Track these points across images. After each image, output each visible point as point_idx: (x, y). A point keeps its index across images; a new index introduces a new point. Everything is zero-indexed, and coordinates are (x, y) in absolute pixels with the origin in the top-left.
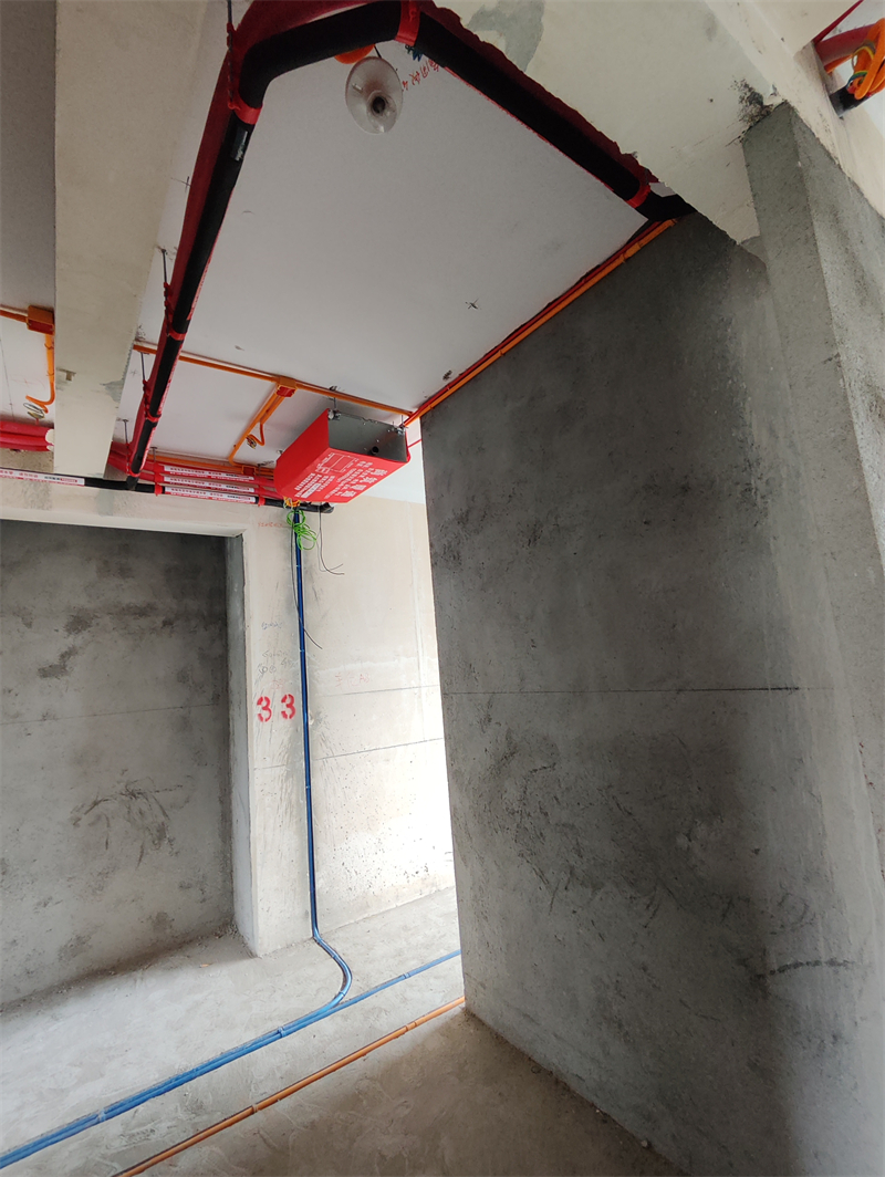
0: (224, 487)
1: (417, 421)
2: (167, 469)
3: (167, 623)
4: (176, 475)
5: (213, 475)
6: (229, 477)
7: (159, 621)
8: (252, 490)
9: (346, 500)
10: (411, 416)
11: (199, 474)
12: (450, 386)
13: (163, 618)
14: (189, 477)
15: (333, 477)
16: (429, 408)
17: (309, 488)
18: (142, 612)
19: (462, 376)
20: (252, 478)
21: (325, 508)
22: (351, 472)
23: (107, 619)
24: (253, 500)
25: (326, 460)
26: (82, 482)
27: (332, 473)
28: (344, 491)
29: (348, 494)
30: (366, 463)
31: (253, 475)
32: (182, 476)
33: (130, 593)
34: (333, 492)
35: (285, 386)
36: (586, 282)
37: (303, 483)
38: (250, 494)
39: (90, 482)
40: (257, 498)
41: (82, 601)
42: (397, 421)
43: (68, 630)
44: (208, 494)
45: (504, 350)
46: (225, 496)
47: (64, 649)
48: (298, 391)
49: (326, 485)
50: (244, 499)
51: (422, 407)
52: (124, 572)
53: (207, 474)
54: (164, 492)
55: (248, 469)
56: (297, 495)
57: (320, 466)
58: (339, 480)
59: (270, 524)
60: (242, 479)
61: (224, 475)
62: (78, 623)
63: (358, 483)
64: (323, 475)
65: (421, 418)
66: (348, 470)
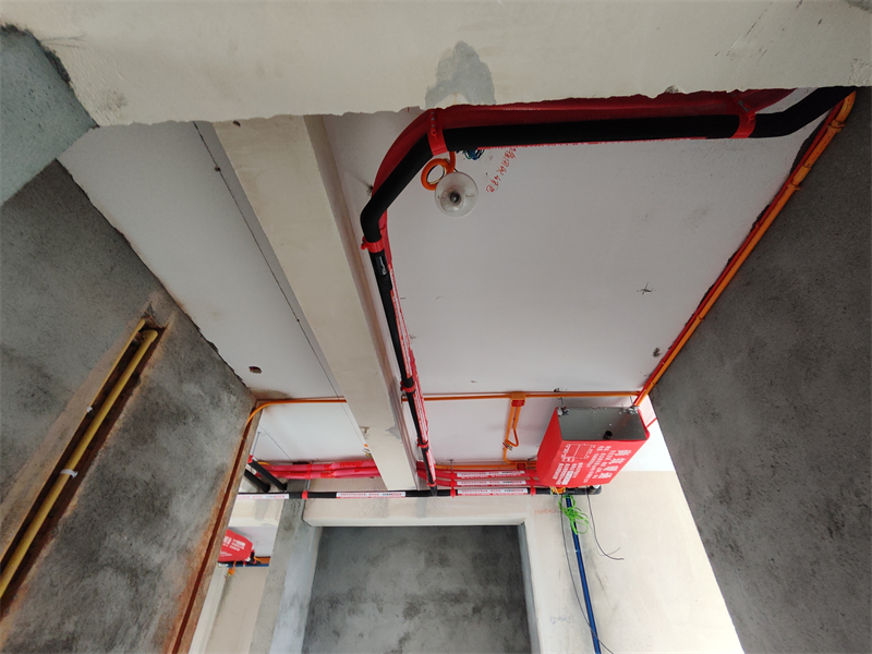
0: (501, 483)
1: (647, 399)
2: (459, 475)
3: (476, 610)
4: (466, 479)
5: (493, 474)
6: (505, 474)
7: (470, 607)
8: (524, 483)
9: (607, 481)
10: (639, 394)
11: (482, 475)
12: (664, 360)
13: (472, 605)
14: (475, 478)
15: (581, 464)
16: (652, 385)
17: (565, 475)
18: (457, 599)
19: (672, 349)
20: (523, 472)
21: (589, 490)
22: (595, 456)
23: (430, 607)
24: (526, 491)
25: (566, 451)
26: (404, 494)
27: (577, 461)
28: (599, 474)
29: (603, 476)
30: (606, 447)
31: (524, 469)
32: (470, 479)
33: (448, 581)
34: (589, 476)
35: (517, 399)
36: (761, 225)
37: (557, 473)
38: (522, 487)
39: (410, 493)
40: (529, 489)
41: (415, 589)
42: (627, 403)
43: (405, 617)
44: (489, 491)
45: (702, 315)
46: (503, 491)
47: (402, 635)
48: (527, 399)
49: (578, 471)
50: (517, 492)
51: (646, 385)
52: (443, 561)
53: (488, 474)
54: (457, 494)
55: (520, 464)
56: (558, 483)
57: (564, 457)
58: (589, 465)
59: (545, 511)
60: (515, 474)
61: (500, 473)
62: (412, 610)
63: (608, 465)
64: (571, 464)
65: (649, 394)
66: (591, 456)
